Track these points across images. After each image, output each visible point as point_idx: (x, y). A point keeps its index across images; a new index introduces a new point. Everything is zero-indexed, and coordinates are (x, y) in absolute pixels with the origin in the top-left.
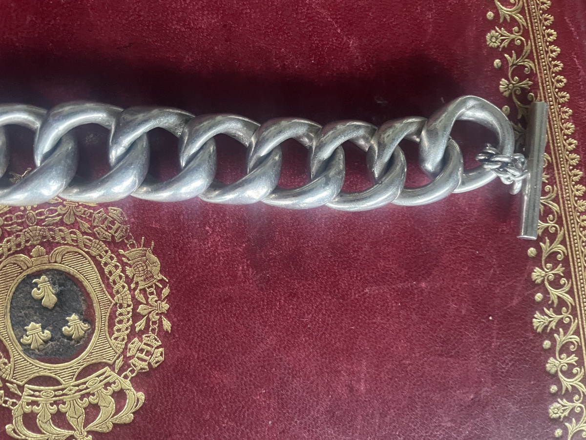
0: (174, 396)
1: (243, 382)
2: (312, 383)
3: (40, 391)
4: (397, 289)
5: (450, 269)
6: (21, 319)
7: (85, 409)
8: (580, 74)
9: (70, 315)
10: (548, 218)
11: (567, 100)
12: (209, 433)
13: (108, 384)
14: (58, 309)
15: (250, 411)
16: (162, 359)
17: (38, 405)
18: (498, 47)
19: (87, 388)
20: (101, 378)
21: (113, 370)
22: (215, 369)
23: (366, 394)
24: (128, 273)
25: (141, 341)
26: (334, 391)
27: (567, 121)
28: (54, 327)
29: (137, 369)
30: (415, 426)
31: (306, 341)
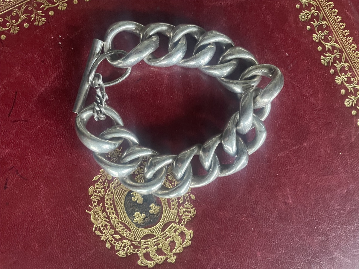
0: (206, 228)
1: (234, 214)
2: (266, 205)
3: (148, 242)
4: (293, 150)
5: (316, 133)
6: (131, 212)
7: (169, 244)
8: (351, 18)
9: (151, 204)
10: (357, 94)
11: (349, 34)
12: (226, 241)
13: (175, 231)
14: (145, 203)
15: (242, 226)
16: (195, 213)
17: (149, 248)
18: (306, 20)
19: (167, 235)
20: (172, 228)
21: (176, 223)
22: (220, 211)
23: (293, 203)
24: (169, 178)
25: (184, 207)
26: (277, 206)
27: (352, 43)
28: (146, 211)
29: (186, 220)
30: (322, 212)
31: (257, 187)
